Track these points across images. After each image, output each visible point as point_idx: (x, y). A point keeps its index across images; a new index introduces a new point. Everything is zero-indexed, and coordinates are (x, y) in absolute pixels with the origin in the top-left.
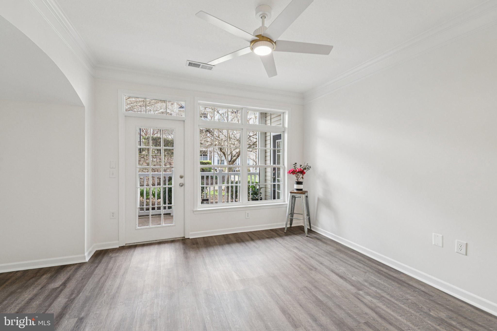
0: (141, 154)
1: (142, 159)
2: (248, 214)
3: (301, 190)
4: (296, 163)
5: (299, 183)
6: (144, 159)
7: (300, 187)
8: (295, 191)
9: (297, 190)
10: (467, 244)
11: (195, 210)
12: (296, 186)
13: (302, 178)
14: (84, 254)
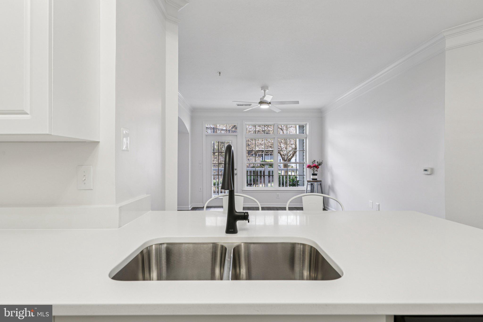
0: (214, 155)
1: (215, 159)
2: (278, 195)
3: (316, 179)
4: (315, 161)
5: (314, 174)
6: (216, 159)
7: (315, 177)
8: (312, 180)
9: (313, 179)
10: (379, 205)
11: (243, 189)
12: (312, 177)
13: (317, 171)
14: (189, 206)
